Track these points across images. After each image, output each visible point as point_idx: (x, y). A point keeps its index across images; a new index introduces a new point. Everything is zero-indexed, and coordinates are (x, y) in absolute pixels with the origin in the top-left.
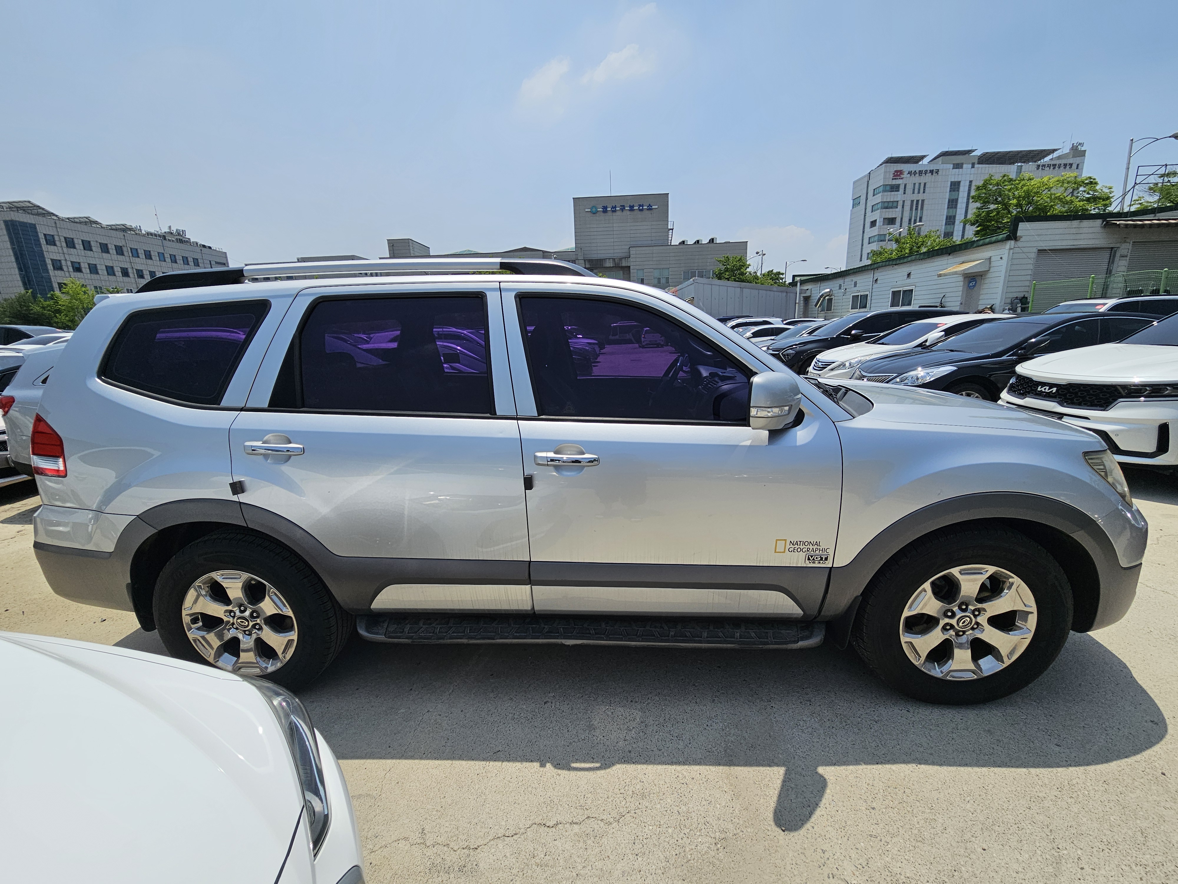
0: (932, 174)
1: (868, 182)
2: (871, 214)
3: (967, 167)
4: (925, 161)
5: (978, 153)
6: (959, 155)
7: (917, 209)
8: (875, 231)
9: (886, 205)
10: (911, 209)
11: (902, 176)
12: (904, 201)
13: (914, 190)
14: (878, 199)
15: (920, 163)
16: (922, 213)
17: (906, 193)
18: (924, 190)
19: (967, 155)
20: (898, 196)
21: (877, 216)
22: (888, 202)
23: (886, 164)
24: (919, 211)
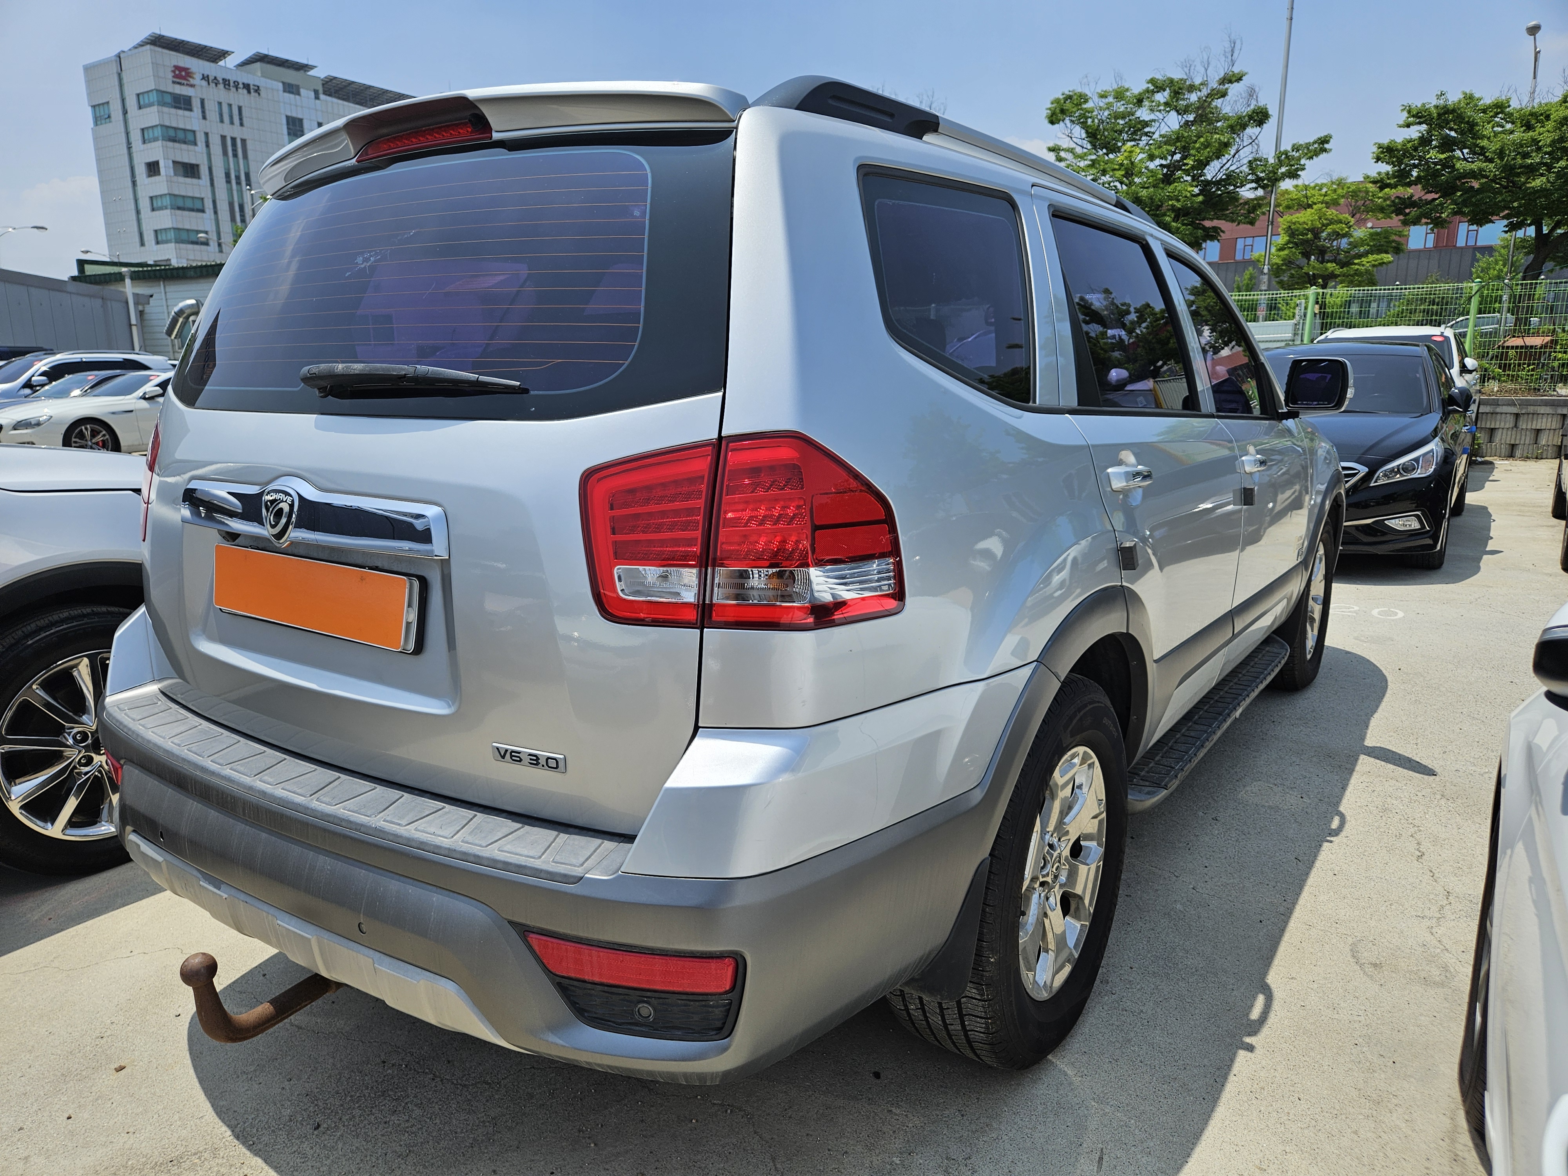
0: (249, 92)
1: (119, 75)
2: (142, 147)
3: (307, 94)
4: (230, 62)
5: (320, 73)
6: (289, 67)
7: (235, 155)
8: (159, 185)
9: (172, 133)
10: (225, 153)
11: (192, 81)
12: (206, 134)
13: (221, 115)
14: (152, 116)
15: (222, 63)
16: (247, 165)
17: (208, 117)
18: (241, 119)
19: (302, 72)
20: (190, 120)
21: (156, 151)
22: (175, 129)
23: (152, 47)
24: (241, 161)
